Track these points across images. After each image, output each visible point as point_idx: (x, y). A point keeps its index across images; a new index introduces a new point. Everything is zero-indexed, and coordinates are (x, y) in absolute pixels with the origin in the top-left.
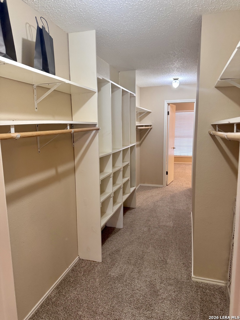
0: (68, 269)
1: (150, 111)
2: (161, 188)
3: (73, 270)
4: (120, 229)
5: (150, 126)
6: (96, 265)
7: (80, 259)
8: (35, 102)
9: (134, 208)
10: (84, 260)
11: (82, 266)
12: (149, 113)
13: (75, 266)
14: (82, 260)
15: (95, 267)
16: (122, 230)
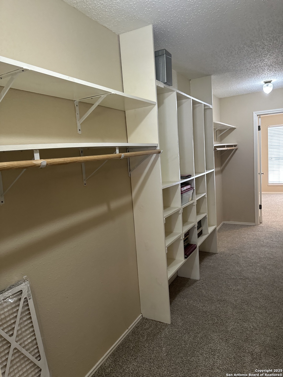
0: (127, 330)
1: (234, 127)
2: (252, 227)
3: (133, 332)
4: (195, 281)
5: (235, 146)
6: (163, 328)
7: (143, 318)
8: (78, 122)
9: (215, 254)
10: (148, 319)
11: (145, 328)
12: (232, 129)
13: (137, 327)
14: (146, 319)
15: (161, 331)
16: (198, 282)
